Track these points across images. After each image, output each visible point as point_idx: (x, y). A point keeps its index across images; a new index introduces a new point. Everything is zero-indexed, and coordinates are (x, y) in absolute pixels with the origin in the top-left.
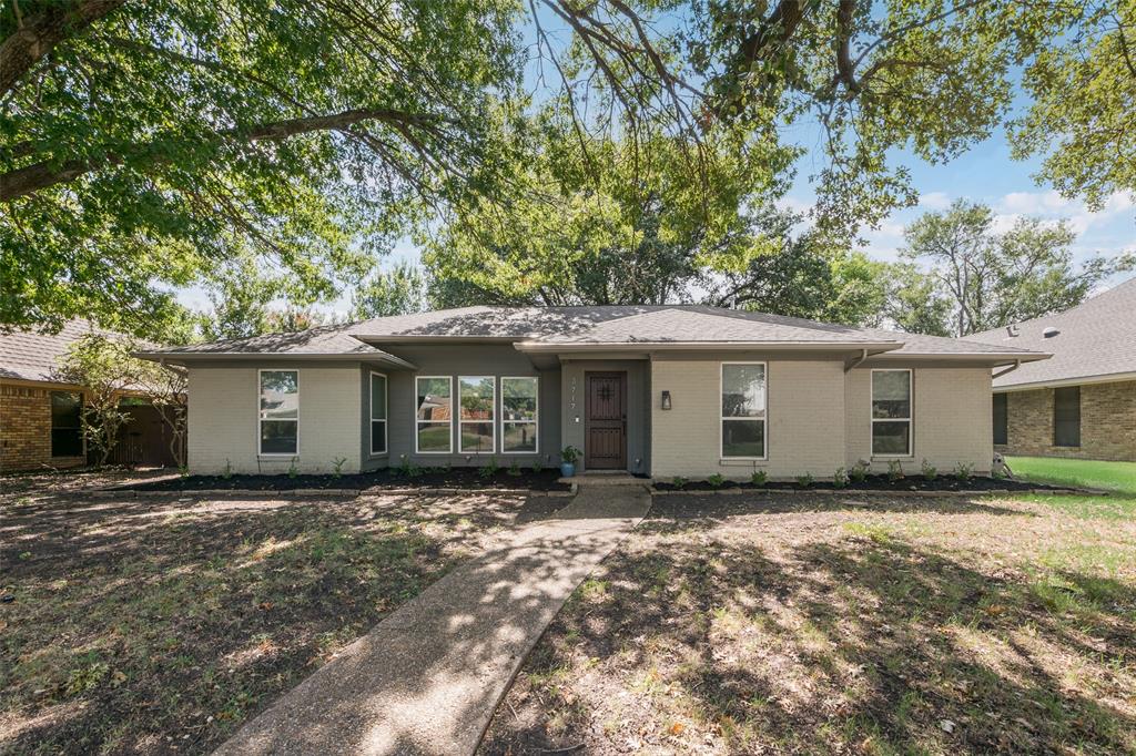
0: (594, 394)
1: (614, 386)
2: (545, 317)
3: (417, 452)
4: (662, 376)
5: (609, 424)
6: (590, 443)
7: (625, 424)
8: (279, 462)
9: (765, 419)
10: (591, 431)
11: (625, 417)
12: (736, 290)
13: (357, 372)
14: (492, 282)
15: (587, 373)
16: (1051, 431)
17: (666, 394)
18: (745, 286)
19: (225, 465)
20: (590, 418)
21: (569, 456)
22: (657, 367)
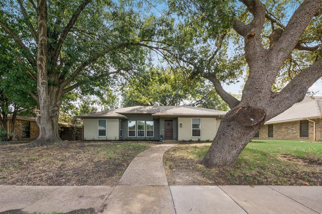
0: (166, 124)
1: (170, 123)
2: (154, 108)
3: (128, 136)
4: (180, 121)
5: (169, 131)
6: (165, 134)
7: (172, 131)
8: (103, 137)
9: (200, 129)
10: (166, 132)
11: (173, 129)
12: (197, 102)
13: (118, 120)
14: (141, 100)
15: (165, 120)
16: (268, 134)
17: (181, 124)
18: (199, 101)
19: (93, 138)
20: (165, 129)
21: (161, 136)
22: (179, 119)
